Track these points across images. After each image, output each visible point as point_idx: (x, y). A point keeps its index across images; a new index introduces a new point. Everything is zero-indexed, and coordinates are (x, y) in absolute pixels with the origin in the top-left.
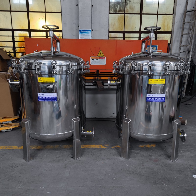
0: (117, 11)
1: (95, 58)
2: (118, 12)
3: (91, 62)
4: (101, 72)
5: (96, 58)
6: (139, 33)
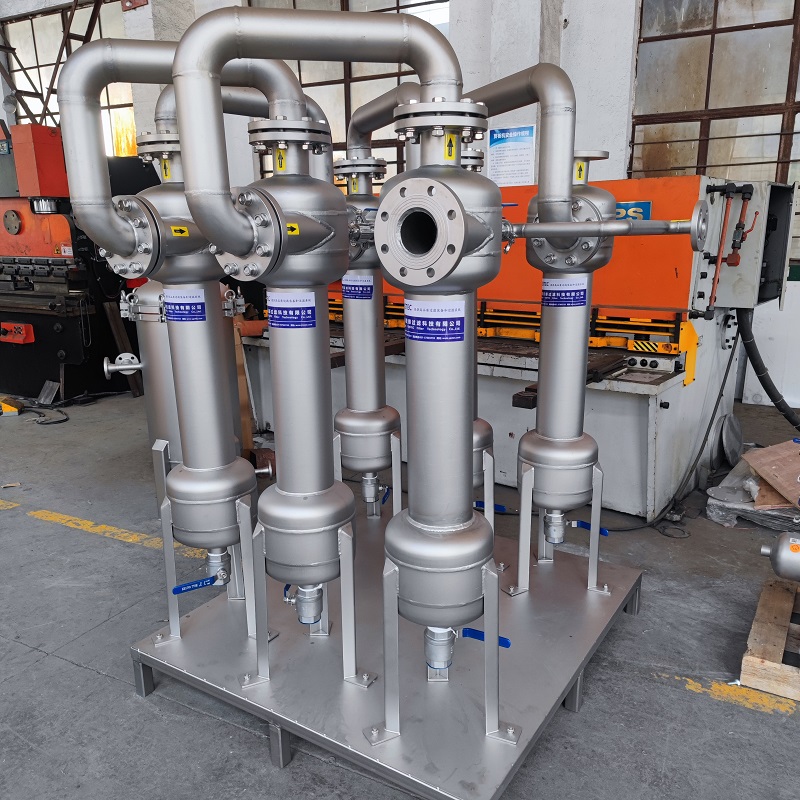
0: (676, 24)
2: (680, 31)
6: (784, 114)
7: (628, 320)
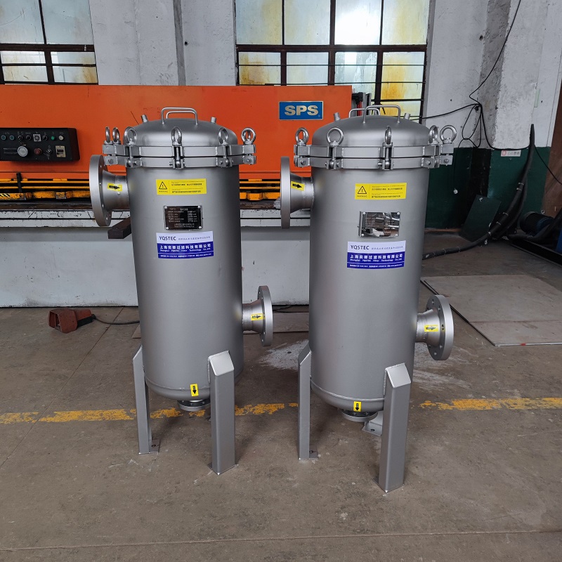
6: (329, 52)
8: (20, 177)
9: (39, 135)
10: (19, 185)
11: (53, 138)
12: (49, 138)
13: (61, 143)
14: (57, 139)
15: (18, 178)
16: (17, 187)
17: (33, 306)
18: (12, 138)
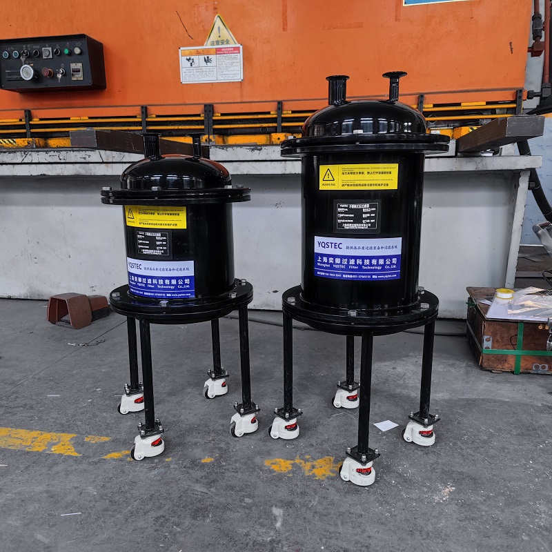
1: (198, 53)
3: (184, 70)
4: (222, 115)
5: (203, 50)
7: (459, 104)
8: (29, 115)
9: (50, 49)
10: (28, 127)
11: (66, 51)
12: (62, 53)
13: (77, 59)
14: (71, 53)
15: (26, 116)
16: (24, 131)
17: (37, 298)
18: (15, 54)
